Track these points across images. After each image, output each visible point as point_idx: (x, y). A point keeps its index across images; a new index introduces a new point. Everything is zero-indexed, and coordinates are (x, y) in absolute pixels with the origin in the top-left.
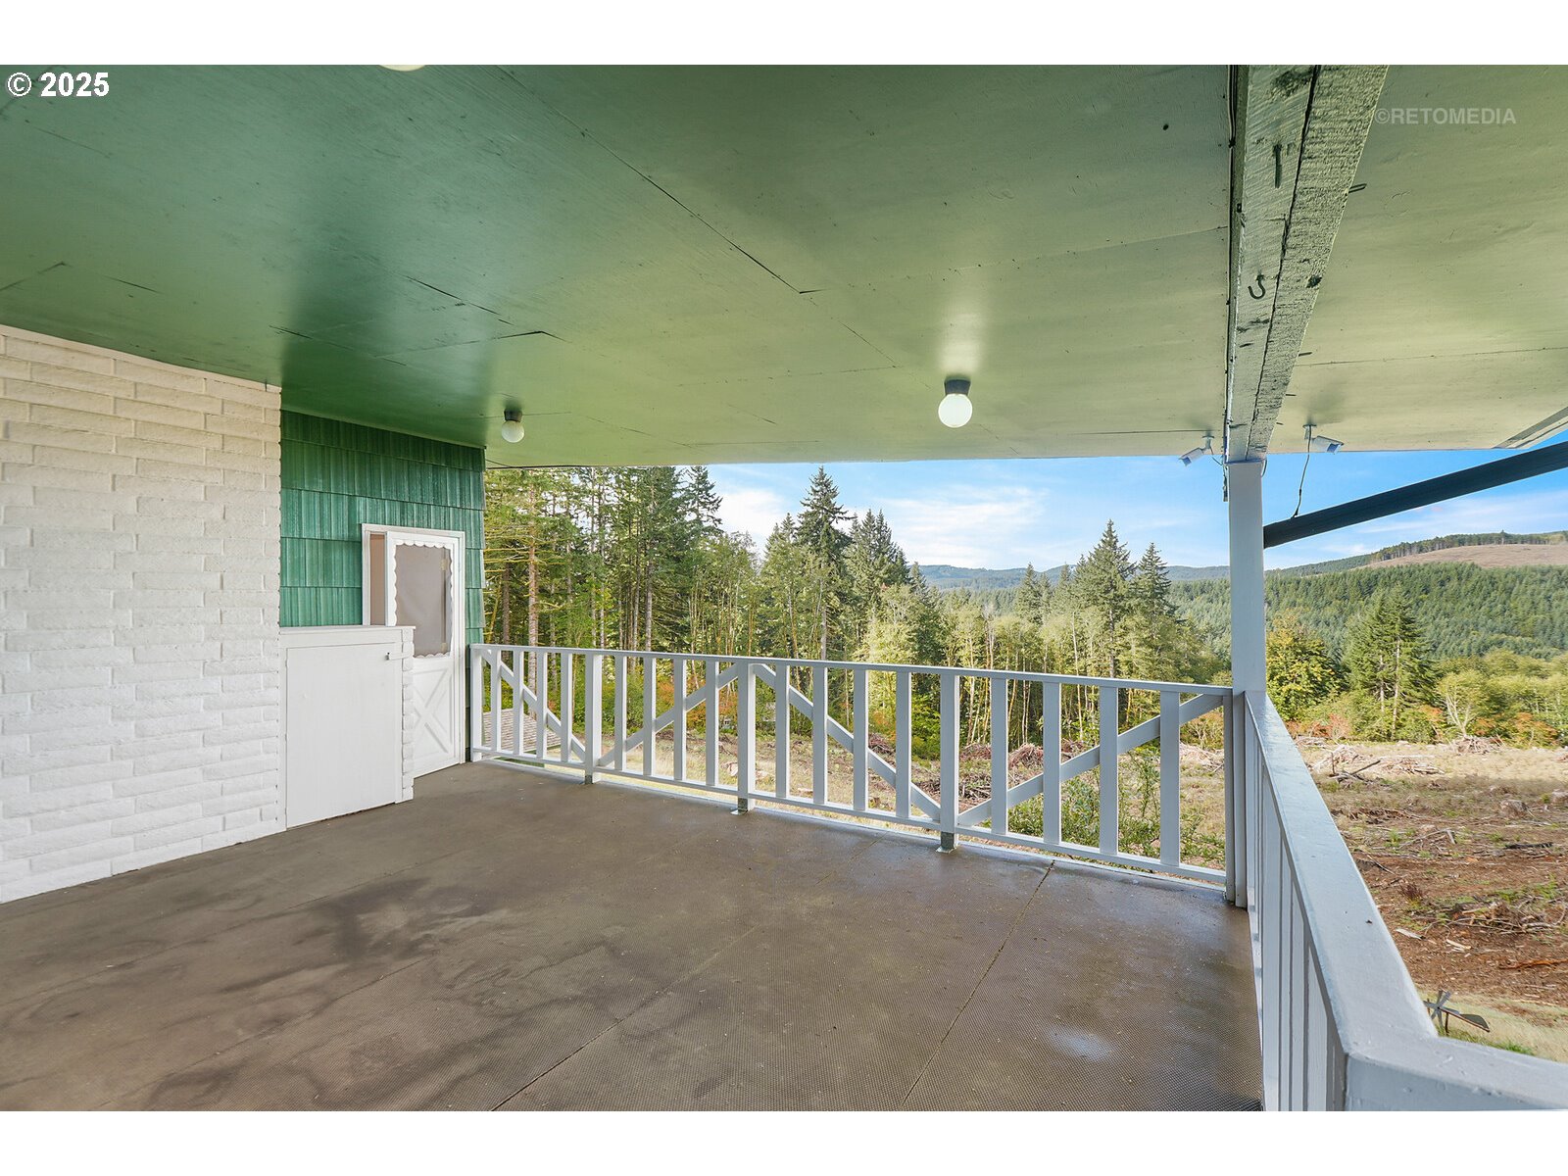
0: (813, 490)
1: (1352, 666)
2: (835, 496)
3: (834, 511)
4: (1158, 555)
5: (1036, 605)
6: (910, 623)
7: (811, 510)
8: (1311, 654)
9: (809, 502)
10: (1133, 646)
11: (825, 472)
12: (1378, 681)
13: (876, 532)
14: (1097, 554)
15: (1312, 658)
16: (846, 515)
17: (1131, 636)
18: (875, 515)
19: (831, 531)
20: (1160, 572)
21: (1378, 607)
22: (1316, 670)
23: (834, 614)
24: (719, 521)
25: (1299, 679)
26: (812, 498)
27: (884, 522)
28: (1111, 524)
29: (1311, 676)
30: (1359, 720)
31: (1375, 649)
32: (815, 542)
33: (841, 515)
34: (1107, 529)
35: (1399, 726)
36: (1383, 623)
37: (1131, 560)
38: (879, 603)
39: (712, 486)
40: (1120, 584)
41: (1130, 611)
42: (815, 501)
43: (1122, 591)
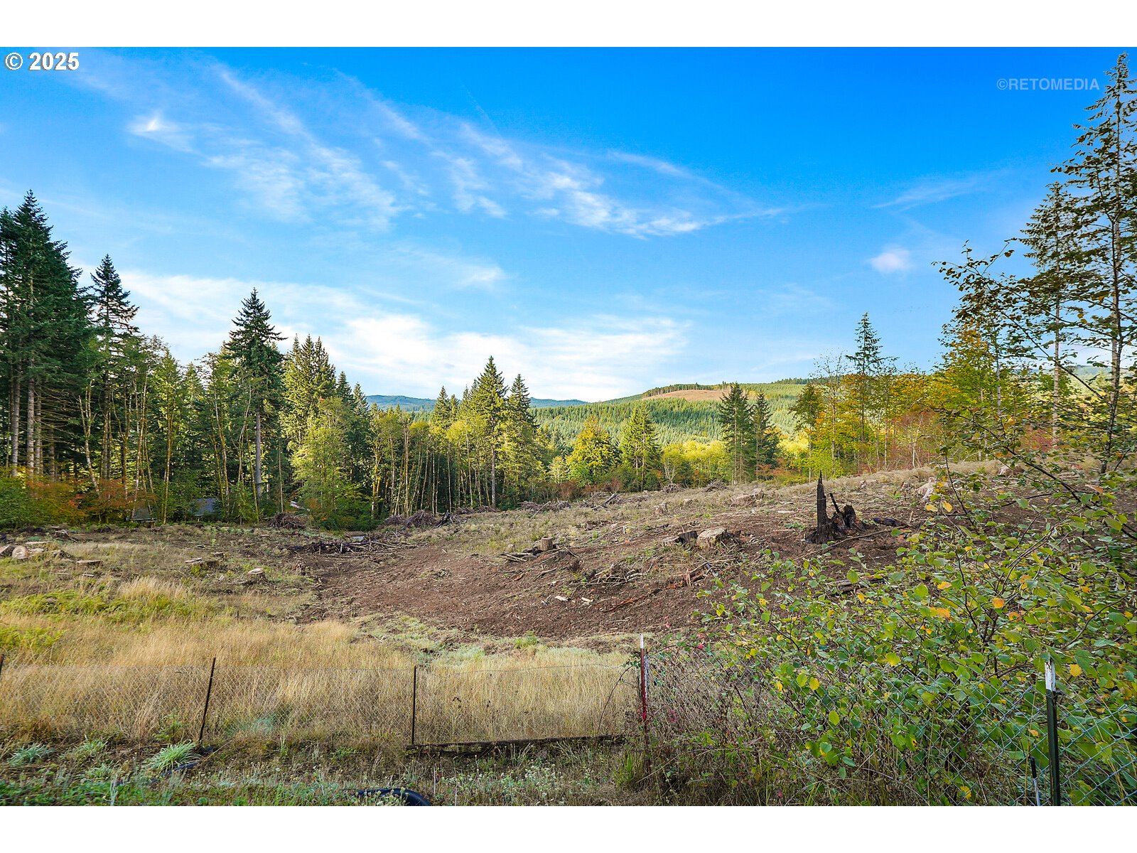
0: (246, 312)
1: (623, 450)
2: (267, 319)
3: (266, 331)
4: (523, 382)
5: (448, 417)
6: (342, 427)
7: (243, 329)
8: (603, 443)
9: (242, 323)
10: (506, 442)
11: (257, 297)
12: (635, 457)
13: (315, 355)
14: (483, 379)
15: (604, 445)
16: (280, 336)
17: (505, 435)
18: (314, 340)
19: (263, 348)
20: (524, 394)
21: (634, 414)
22: (605, 452)
23: (271, 420)
24: (136, 329)
25: (598, 459)
26: (244, 319)
27: (322, 347)
28: (491, 359)
29: (602, 457)
30: (626, 480)
31: (633, 439)
32: (248, 357)
33: (274, 336)
34: (489, 363)
35: (645, 483)
36: (637, 424)
37: (505, 385)
38: (316, 412)
39: (125, 295)
40: (497, 401)
41: (503, 419)
42: (248, 322)
43: (499, 405)
